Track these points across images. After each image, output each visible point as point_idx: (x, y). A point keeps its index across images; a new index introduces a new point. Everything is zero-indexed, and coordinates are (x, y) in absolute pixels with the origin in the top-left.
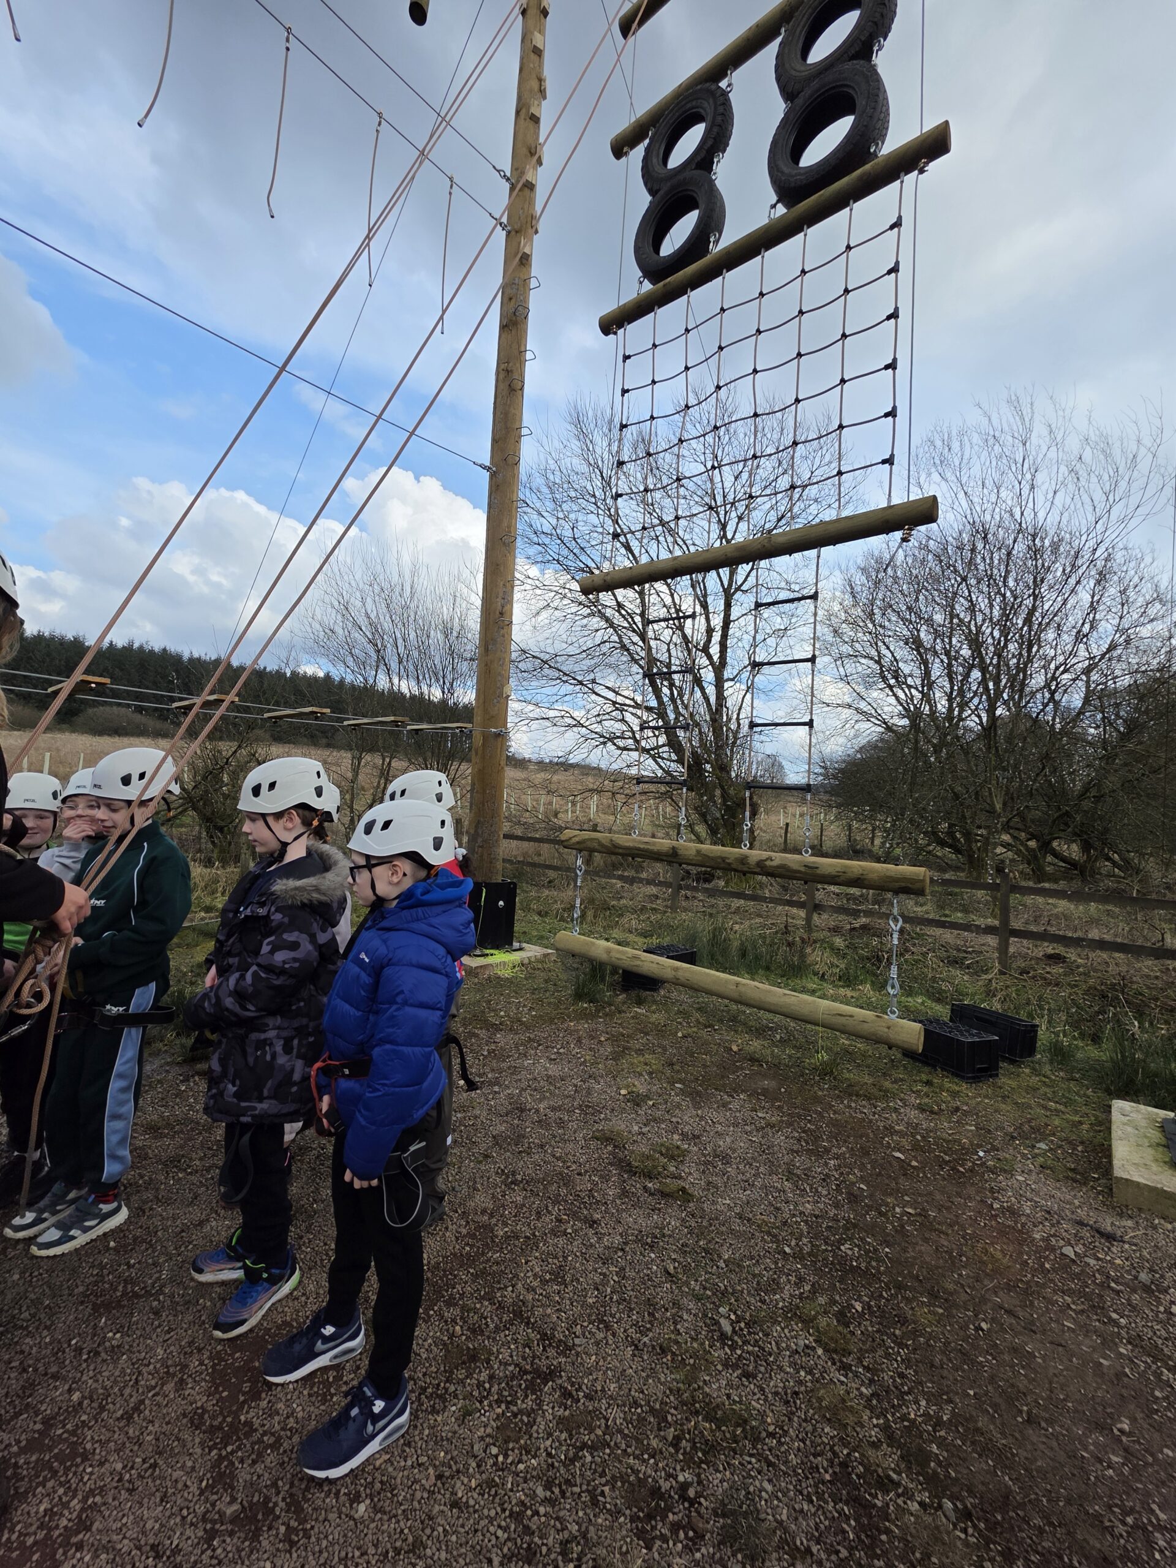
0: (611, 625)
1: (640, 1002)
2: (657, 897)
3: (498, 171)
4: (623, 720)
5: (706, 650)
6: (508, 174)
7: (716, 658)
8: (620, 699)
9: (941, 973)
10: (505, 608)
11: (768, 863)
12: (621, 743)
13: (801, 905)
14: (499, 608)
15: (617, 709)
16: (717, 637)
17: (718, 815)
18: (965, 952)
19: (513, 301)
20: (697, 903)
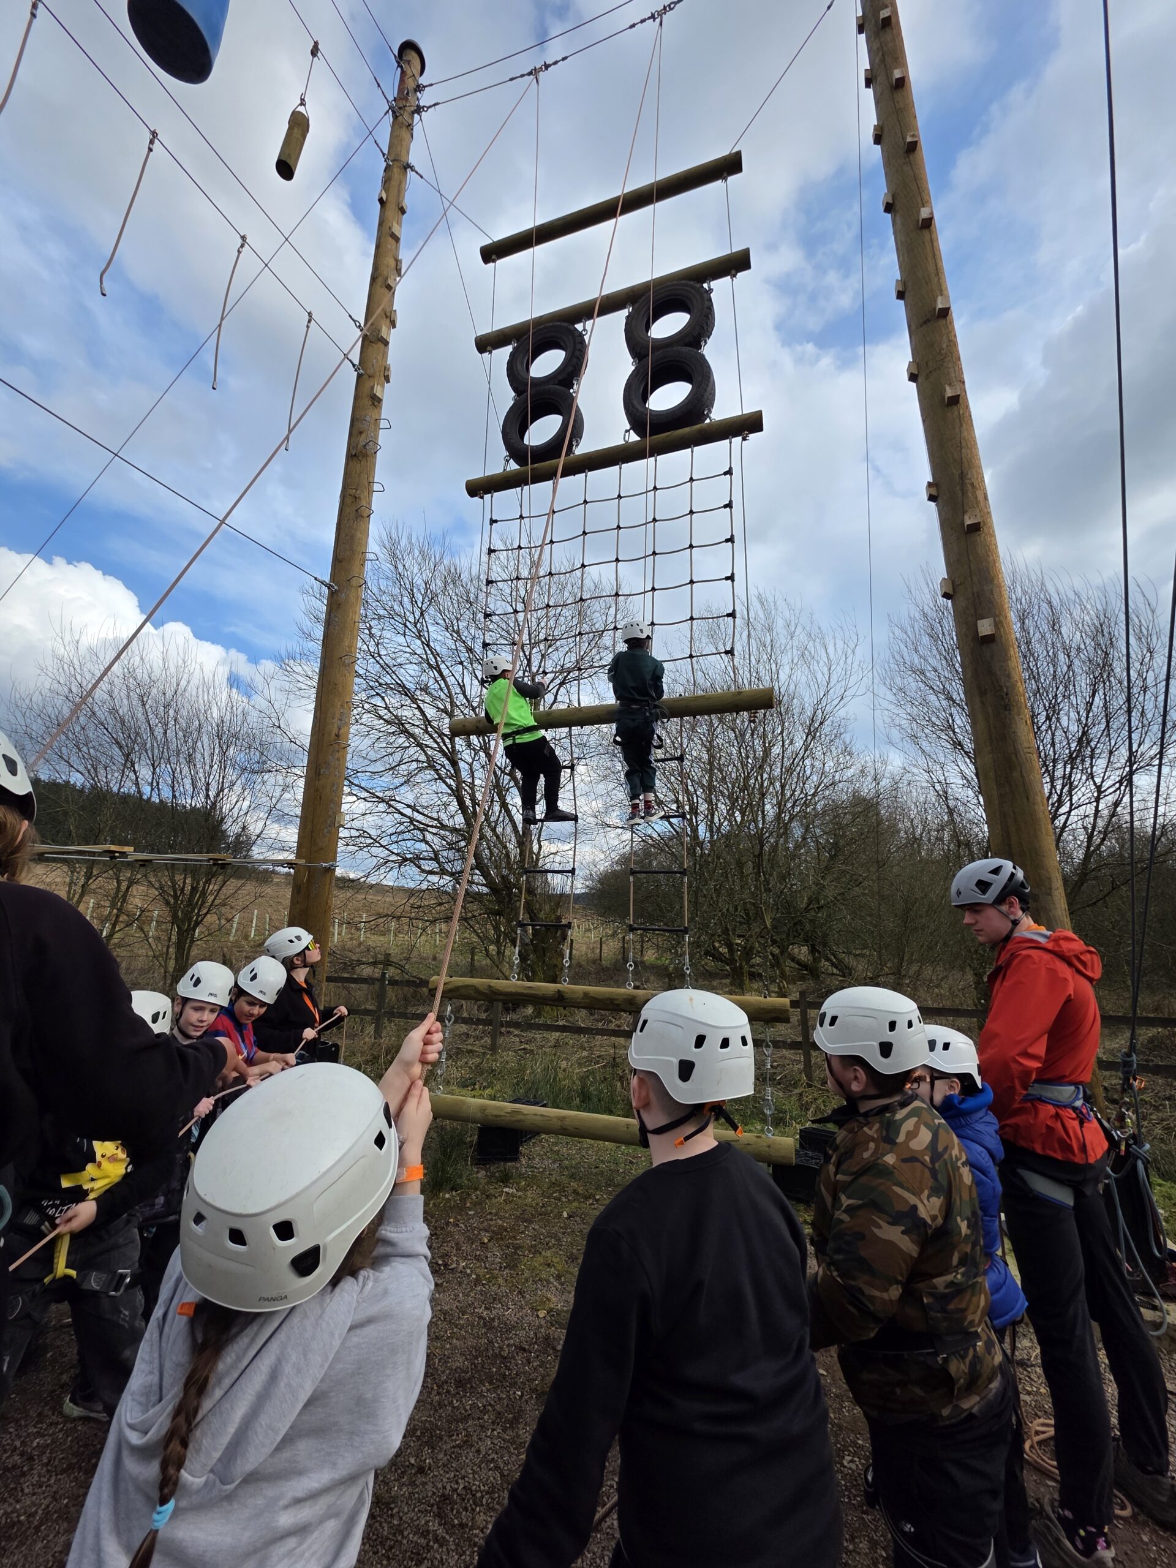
0: (419, 745)
1: (505, 1179)
2: (468, 1035)
3: (355, 321)
4: (424, 841)
6: (362, 325)
8: (421, 819)
10: (342, 731)
14: (335, 731)
15: (418, 828)
19: (363, 435)
20: (513, 1039)
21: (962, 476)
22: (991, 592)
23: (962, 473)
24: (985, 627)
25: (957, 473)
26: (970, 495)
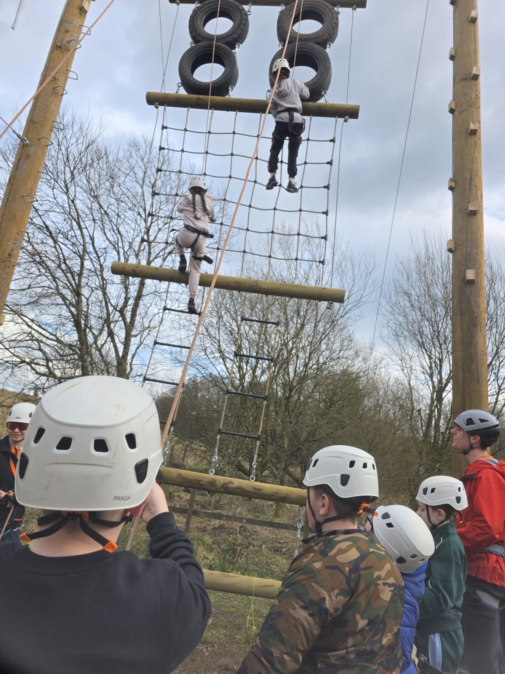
9: (271, 559)
11: (231, 485)
18: (280, 543)
19: (69, 34)
21: (471, 180)
22: (477, 254)
23: (471, 177)
24: (470, 275)
25: (468, 177)
26: (474, 192)
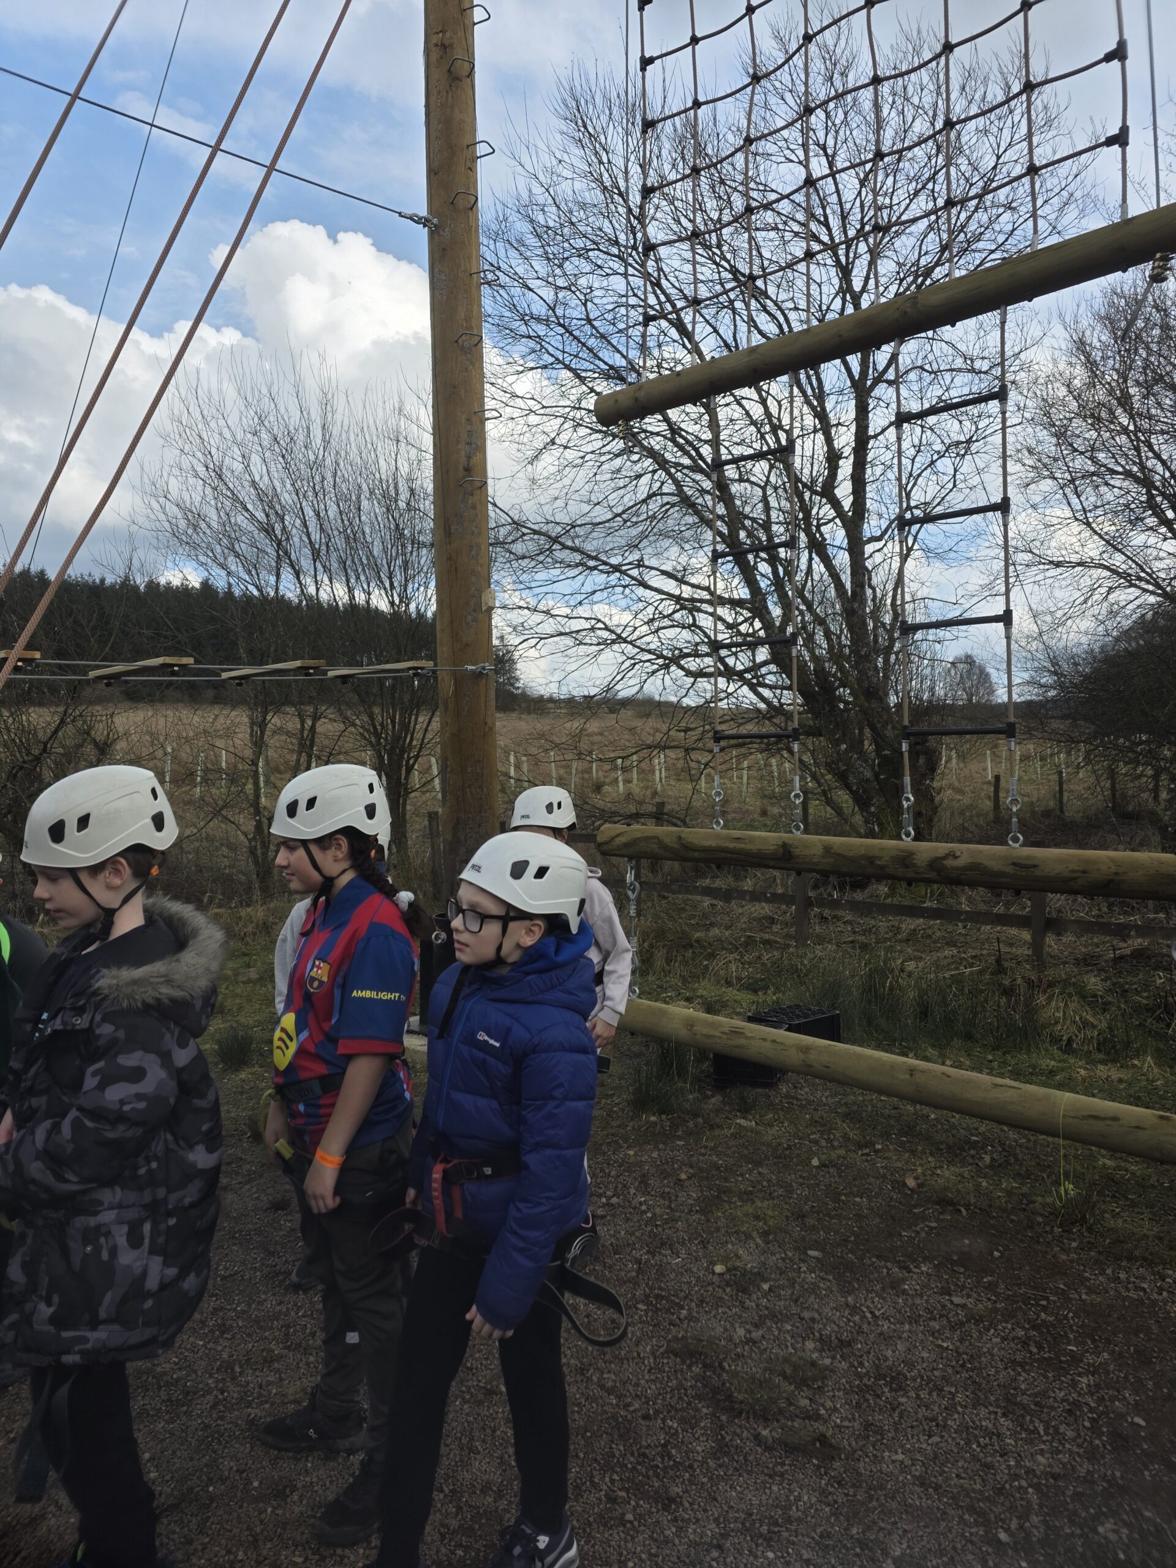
0: (662, 463)
1: (745, 1109)
2: (772, 921)
4: (694, 626)
5: (828, 491)
7: (847, 504)
8: (687, 592)
10: (475, 460)
11: (950, 863)
12: (692, 664)
13: (1023, 922)
14: (463, 460)
15: (683, 608)
16: (846, 468)
17: (868, 774)
20: (841, 927)
